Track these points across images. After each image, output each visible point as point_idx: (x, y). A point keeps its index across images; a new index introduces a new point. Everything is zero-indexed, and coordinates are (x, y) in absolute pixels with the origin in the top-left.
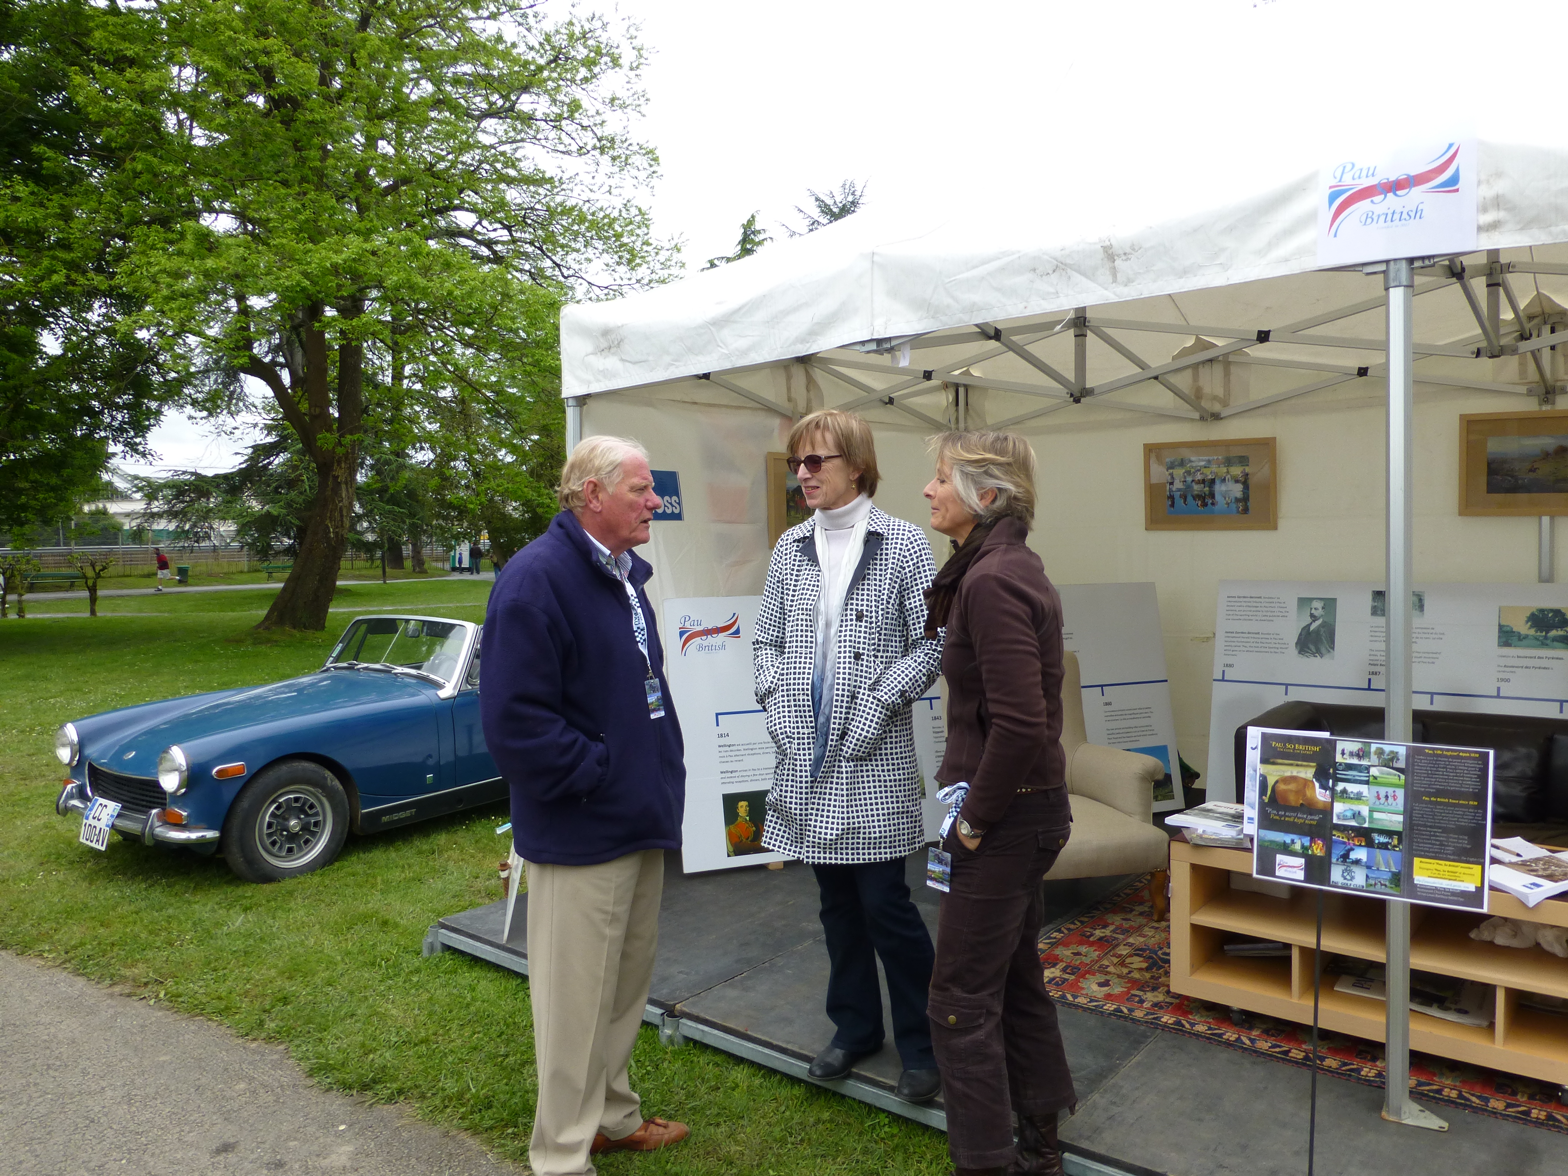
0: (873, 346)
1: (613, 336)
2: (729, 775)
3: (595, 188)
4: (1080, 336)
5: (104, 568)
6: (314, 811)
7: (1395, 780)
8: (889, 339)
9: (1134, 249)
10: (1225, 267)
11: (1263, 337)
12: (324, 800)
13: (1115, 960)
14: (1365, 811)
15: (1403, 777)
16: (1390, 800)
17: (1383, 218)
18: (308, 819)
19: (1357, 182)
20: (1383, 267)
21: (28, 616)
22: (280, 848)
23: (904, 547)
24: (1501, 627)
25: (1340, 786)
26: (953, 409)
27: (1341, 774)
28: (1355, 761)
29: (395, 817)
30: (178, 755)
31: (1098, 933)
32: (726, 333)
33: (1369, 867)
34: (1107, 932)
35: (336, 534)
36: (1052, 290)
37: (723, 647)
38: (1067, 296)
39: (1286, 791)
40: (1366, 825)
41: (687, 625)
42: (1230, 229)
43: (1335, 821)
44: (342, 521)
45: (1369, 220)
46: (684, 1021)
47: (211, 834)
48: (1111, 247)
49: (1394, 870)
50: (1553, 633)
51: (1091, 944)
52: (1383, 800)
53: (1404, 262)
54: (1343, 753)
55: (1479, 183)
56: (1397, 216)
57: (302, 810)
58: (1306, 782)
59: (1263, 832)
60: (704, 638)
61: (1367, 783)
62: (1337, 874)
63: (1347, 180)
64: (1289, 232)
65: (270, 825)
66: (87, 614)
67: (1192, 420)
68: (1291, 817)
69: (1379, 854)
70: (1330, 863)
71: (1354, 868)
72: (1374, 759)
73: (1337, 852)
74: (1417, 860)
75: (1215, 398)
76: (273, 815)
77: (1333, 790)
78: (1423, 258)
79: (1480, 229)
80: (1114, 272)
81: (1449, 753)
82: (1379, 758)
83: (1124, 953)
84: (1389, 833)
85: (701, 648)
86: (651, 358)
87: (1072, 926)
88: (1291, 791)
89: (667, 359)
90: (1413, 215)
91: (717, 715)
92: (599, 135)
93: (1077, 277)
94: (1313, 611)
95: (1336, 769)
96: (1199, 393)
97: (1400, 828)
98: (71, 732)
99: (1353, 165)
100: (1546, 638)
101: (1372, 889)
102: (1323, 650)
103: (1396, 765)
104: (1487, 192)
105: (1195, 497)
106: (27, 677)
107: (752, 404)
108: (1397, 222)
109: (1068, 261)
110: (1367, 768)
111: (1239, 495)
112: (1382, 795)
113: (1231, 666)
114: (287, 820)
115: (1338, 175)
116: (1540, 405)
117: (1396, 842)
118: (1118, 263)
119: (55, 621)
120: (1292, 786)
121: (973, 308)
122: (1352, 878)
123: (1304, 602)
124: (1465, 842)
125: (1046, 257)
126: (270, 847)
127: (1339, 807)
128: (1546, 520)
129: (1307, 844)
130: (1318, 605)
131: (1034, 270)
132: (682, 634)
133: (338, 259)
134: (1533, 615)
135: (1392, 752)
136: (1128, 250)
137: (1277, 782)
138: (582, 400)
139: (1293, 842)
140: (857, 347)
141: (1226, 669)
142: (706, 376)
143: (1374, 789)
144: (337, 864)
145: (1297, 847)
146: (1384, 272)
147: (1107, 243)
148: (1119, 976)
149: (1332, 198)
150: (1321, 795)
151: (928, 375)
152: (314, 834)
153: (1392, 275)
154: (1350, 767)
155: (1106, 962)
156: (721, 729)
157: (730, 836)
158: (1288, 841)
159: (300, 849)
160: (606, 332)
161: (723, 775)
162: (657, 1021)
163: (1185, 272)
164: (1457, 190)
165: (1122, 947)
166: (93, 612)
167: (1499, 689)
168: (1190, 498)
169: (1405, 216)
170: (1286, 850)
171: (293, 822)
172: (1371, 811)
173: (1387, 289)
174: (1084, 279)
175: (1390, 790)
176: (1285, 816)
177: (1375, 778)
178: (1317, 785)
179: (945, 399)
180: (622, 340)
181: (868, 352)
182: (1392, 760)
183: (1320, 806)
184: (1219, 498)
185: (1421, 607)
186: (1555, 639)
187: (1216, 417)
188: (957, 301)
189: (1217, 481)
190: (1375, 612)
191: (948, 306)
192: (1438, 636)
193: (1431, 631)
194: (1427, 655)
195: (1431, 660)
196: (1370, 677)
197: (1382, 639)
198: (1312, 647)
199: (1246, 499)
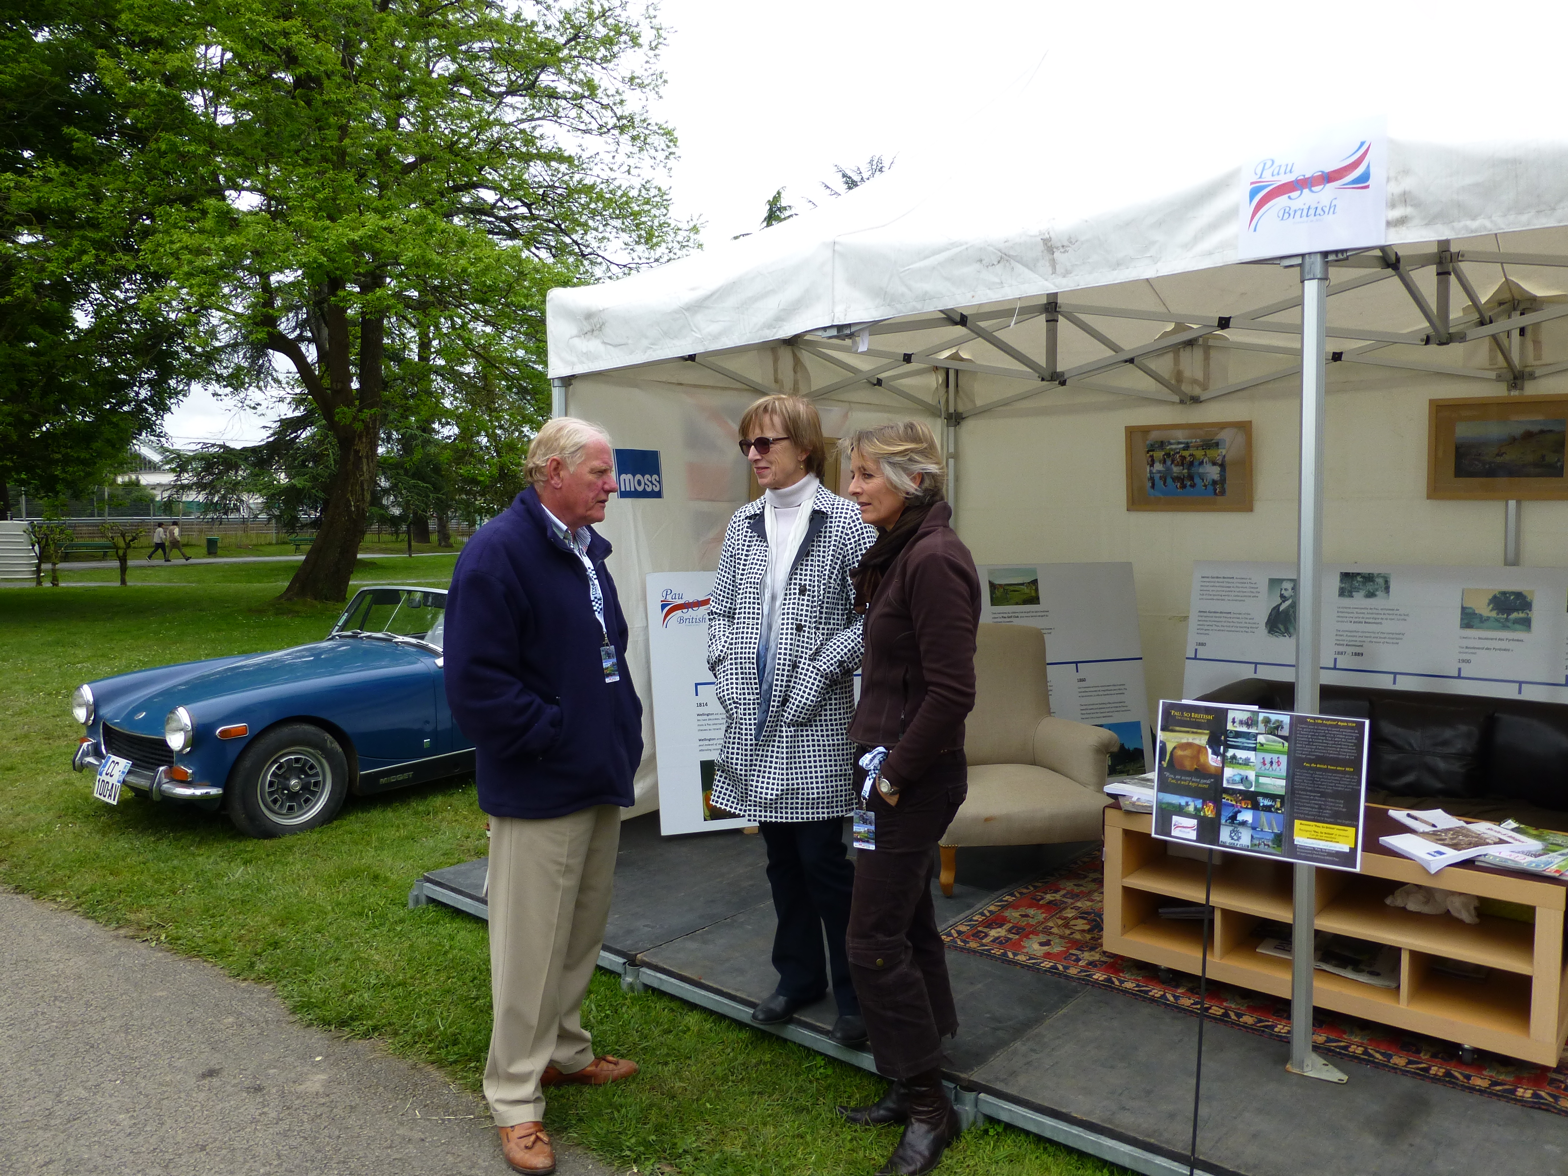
0: (834, 332)
1: (595, 320)
2: (707, 742)
3: (615, 167)
4: (1052, 321)
5: (134, 539)
6: (314, 771)
7: (1279, 747)
8: (849, 326)
9: (1071, 242)
10: (1155, 260)
11: (1224, 323)
12: (324, 761)
13: (1060, 922)
14: (1252, 775)
15: (1286, 744)
16: (1275, 765)
17: (1299, 213)
18: (307, 779)
19: (1276, 178)
20: (1299, 261)
21: (62, 584)
22: (281, 806)
23: (846, 525)
24: (1463, 609)
25: (1230, 753)
26: (943, 390)
27: (1232, 741)
28: (1244, 729)
29: (393, 779)
30: (183, 715)
31: (1049, 897)
32: (699, 319)
33: (1254, 829)
34: (1058, 896)
35: (357, 507)
36: (997, 280)
38: (1011, 286)
39: (1182, 757)
40: (1252, 789)
41: (669, 598)
42: (1159, 224)
43: (1225, 785)
44: (363, 495)
45: (1286, 215)
46: (644, 969)
47: (214, 791)
48: (1050, 239)
49: (1276, 831)
50: (1514, 615)
51: (1040, 907)
52: (1268, 765)
53: (1319, 256)
54: (1234, 722)
55: (1388, 180)
56: (1312, 212)
57: (302, 770)
58: (1200, 749)
59: (1161, 795)
60: (685, 611)
61: (1254, 749)
62: (1225, 834)
63: (1267, 176)
64: (1214, 226)
65: (271, 784)
66: (118, 584)
67: (1173, 403)
68: (1186, 781)
69: (1263, 816)
70: (1220, 824)
71: (1241, 829)
72: (1262, 727)
73: (1226, 814)
74: (1297, 823)
75: (1195, 382)
76: (274, 774)
77: (1223, 756)
78: (1336, 252)
79: (1389, 224)
80: (1053, 263)
81: (1329, 723)
82: (1266, 726)
83: (1070, 916)
84: (1272, 797)
85: (681, 620)
86: (630, 341)
87: (1025, 891)
88: (1186, 756)
89: (645, 343)
90: (1326, 210)
91: (697, 685)
92: (619, 114)
93: (1020, 268)
94: (1282, 592)
95: (1227, 737)
96: (1179, 376)
97: (1282, 792)
98: (87, 693)
99: (1273, 162)
100: (1507, 619)
101: (1256, 848)
102: (1291, 630)
103: (1280, 733)
104: (1395, 189)
105: (1175, 479)
106: (58, 643)
107: (739, 385)
108: (1312, 217)
109: (1012, 253)
110: (1255, 736)
111: (1216, 477)
112: (1268, 761)
113: (1203, 644)
114: (289, 779)
115: (1259, 172)
116: (1509, 390)
117: (1278, 805)
118: (1057, 255)
119: (87, 590)
120: (1188, 752)
121: (925, 297)
122: (1239, 838)
123: (1274, 583)
124: (1341, 806)
125: (991, 248)
126: (271, 804)
127: (1229, 772)
128: (1512, 504)
129: (1199, 806)
130: (1288, 585)
131: (981, 261)
132: (663, 607)
133: (355, 236)
134: (1495, 597)
135: (1277, 721)
136: (1066, 243)
137: (1175, 748)
138: (567, 381)
139: (1187, 804)
140: (820, 333)
141: (1198, 647)
142: (692, 358)
143: (1261, 755)
144: (335, 823)
145: (1191, 809)
146: (1299, 265)
147: (1047, 236)
148: (1061, 937)
149: (1253, 193)
150: (1213, 761)
151: (907, 358)
152: (313, 793)
153: (1307, 268)
154: (1238, 734)
155: (1050, 924)
156: (700, 699)
157: (706, 802)
158: (1183, 803)
159: (300, 807)
160: (589, 316)
161: (702, 743)
162: (619, 969)
163: (1118, 265)
164: (1367, 187)
165: (1069, 910)
166: (123, 582)
167: (1460, 670)
168: (1169, 481)
169: (1319, 211)
170: (1180, 811)
171: (293, 782)
172: (1257, 776)
173: (1302, 282)
174: (1026, 270)
175: (1275, 757)
176: (1181, 780)
177: (1262, 745)
178: (1210, 751)
179: (934, 381)
180: (603, 324)
181: (830, 338)
182: (1277, 728)
183: (1213, 771)
184: (1197, 480)
185: (1387, 589)
186: (1517, 621)
187: (1195, 400)
188: (910, 290)
189: (1196, 463)
190: (1342, 593)
191: (903, 295)
192: (1403, 617)
193: (1396, 612)
194: (1391, 636)
195: (1395, 641)
196: (1336, 656)
197: (1348, 620)
198: (1281, 627)
199: (1223, 480)
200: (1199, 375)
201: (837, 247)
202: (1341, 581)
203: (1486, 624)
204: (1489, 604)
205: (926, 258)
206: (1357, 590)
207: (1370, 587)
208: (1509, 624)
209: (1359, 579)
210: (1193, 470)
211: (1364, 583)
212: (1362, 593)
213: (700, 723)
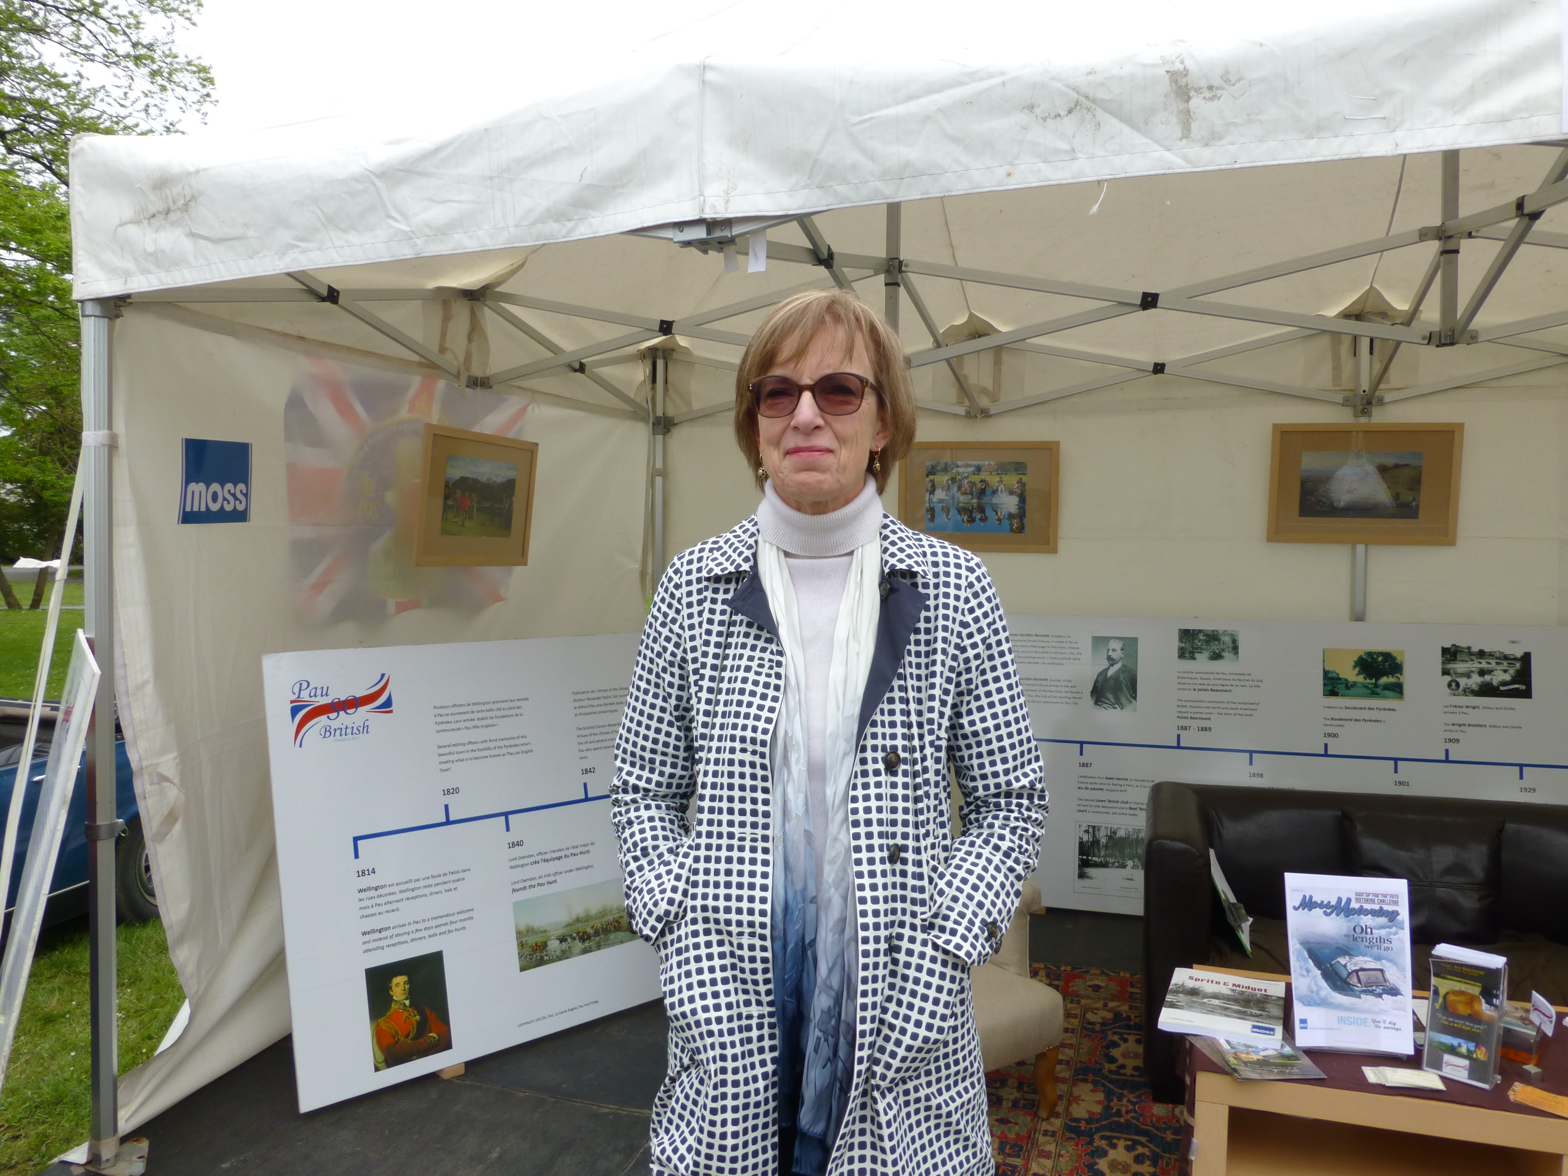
0: (700, 233)
1: (177, 190)
2: (377, 935)
4: (892, 284)
8: (728, 223)
9: (1227, 81)
10: (1390, 124)
24: (1326, 673)
26: (649, 385)
32: (407, 194)
36: (1064, 145)
37: (365, 728)
41: (305, 696)
48: (1186, 73)
50: (1384, 680)
60: (333, 715)
75: (984, 391)
80: (1186, 119)
85: (328, 732)
86: (251, 233)
89: (284, 236)
91: (356, 839)
93: (1112, 124)
94: (1111, 653)
100: (1376, 685)
102: (1124, 700)
105: (960, 511)
109: (1101, 94)
111: (1014, 509)
116: (1356, 416)
118: (1196, 103)
123: (1099, 641)
125: (1057, 85)
128: (1360, 548)
130: (1116, 645)
131: (1031, 107)
132: (295, 711)
134: (1361, 659)
136: (1217, 82)
138: (113, 307)
140: (669, 234)
142: (332, 296)
147: (1178, 66)
156: (362, 864)
157: (379, 1036)
160: (161, 181)
161: (367, 937)
163: (1318, 129)
167: (1326, 746)
168: (953, 512)
174: (1126, 129)
180: (194, 198)
181: (688, 244)
184: (989, 513)
185: (1235, 649)
186: (1387, 687)
187: (985, 414)
188: (872, 158)
189: (988, 492)
190: (1182, 654)
191: (854, 167)
192: (1256, 683)
193: (1247, 677)
194: (1243, 706)
195: (1248, 712)
196: (1180, 732)
197: (1192, 687)
198: (1110, 696)
199: (1021, 514)
200: (988, 383)
201: (710, 76)
202: (1181, 640)
203: (1353, 691)
204: (1355, 667)
205: (910, 98)
206: (1200, 650)
207: (1215, 647)
208: (1379, 690)
209: (1201, 637)
210: (985, 500)
211: (1207, 642)
212: (1206, 654)
213: (363, 904)
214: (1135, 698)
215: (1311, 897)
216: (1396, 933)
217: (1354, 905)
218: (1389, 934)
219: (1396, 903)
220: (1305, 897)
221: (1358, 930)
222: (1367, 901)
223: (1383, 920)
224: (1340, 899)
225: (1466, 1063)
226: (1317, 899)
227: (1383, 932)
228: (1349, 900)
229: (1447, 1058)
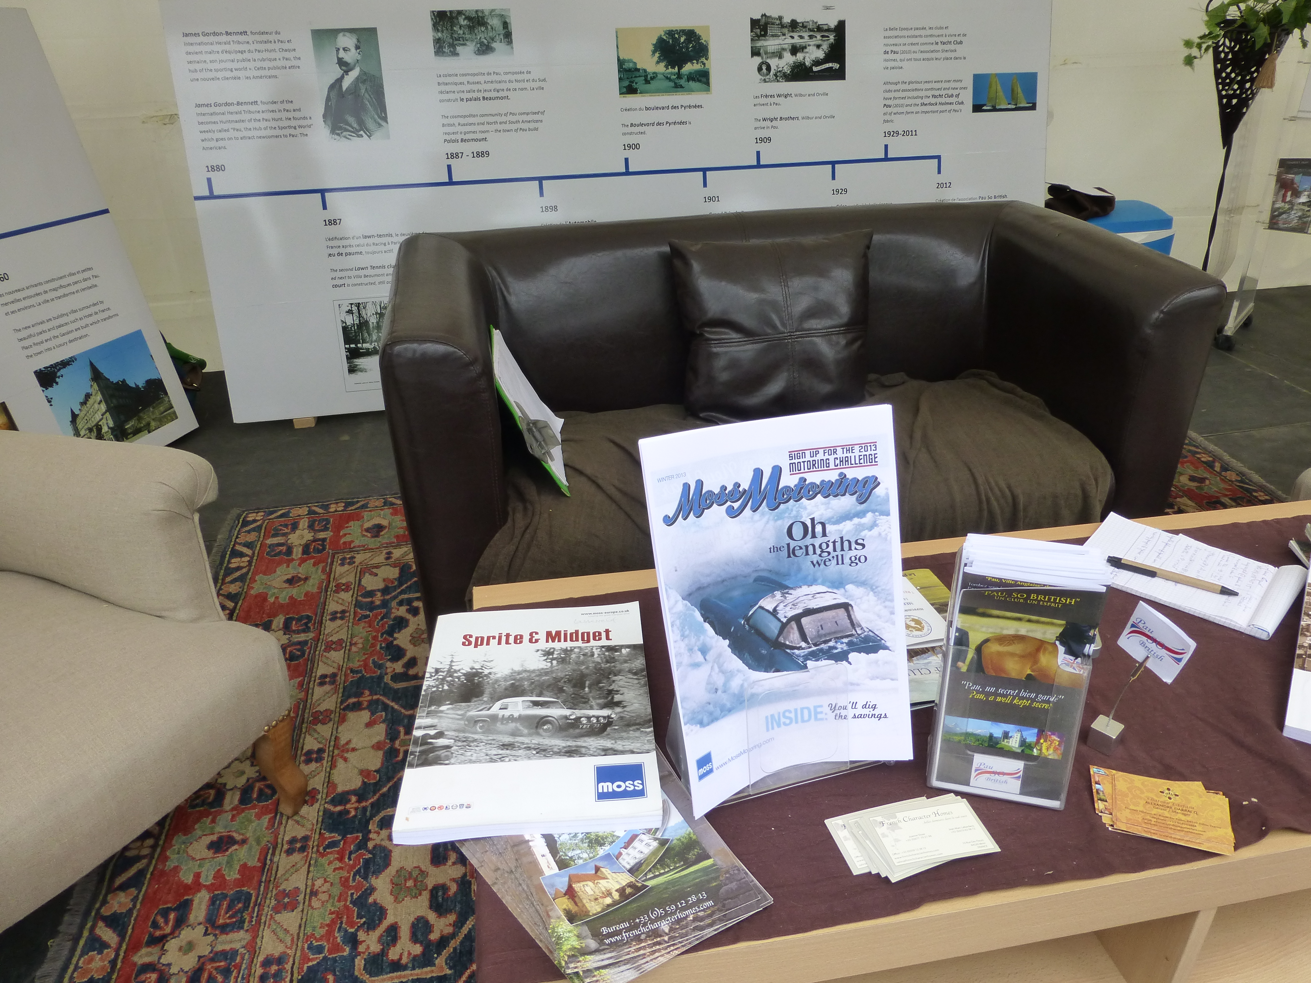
24: (621, 62)
50: (689, 68)
94: (342, 54)
100: (679, 76)
102: (370, 124)
113: (219, 168)
123: (323, 37)
130: (348, 42)
141: (213, 175)
167: (627, 160)
185: (508, 36)
186: (692, 77)
190: (440, 48)
192: (538, 84)
193: (526, 77)
194: (525, 118)
195: (532, 125)
196: (450, 162)
197: (458, 96)
202: (435, 26)
203: (654, 84)
204: (654, 52)
206: (461, 40)
207: (481, 34)
208: (682, 82)
209: (462, 21)
211: (471, 28)
212: (471, 47)
214: (385, 119)
215: (700, 484)
216: (874, 525)
217: (788, 480)
218: (860, 528)
219: (872, 460)
220: (686, 487)
221: (798, 531)
222: (813, 466)
223: (847, 502)
224: (758, 473)
225: (1018, 765)
226: (712, 485)
227: (847, 528)
228: (777, 471)
229: (979, 759)
